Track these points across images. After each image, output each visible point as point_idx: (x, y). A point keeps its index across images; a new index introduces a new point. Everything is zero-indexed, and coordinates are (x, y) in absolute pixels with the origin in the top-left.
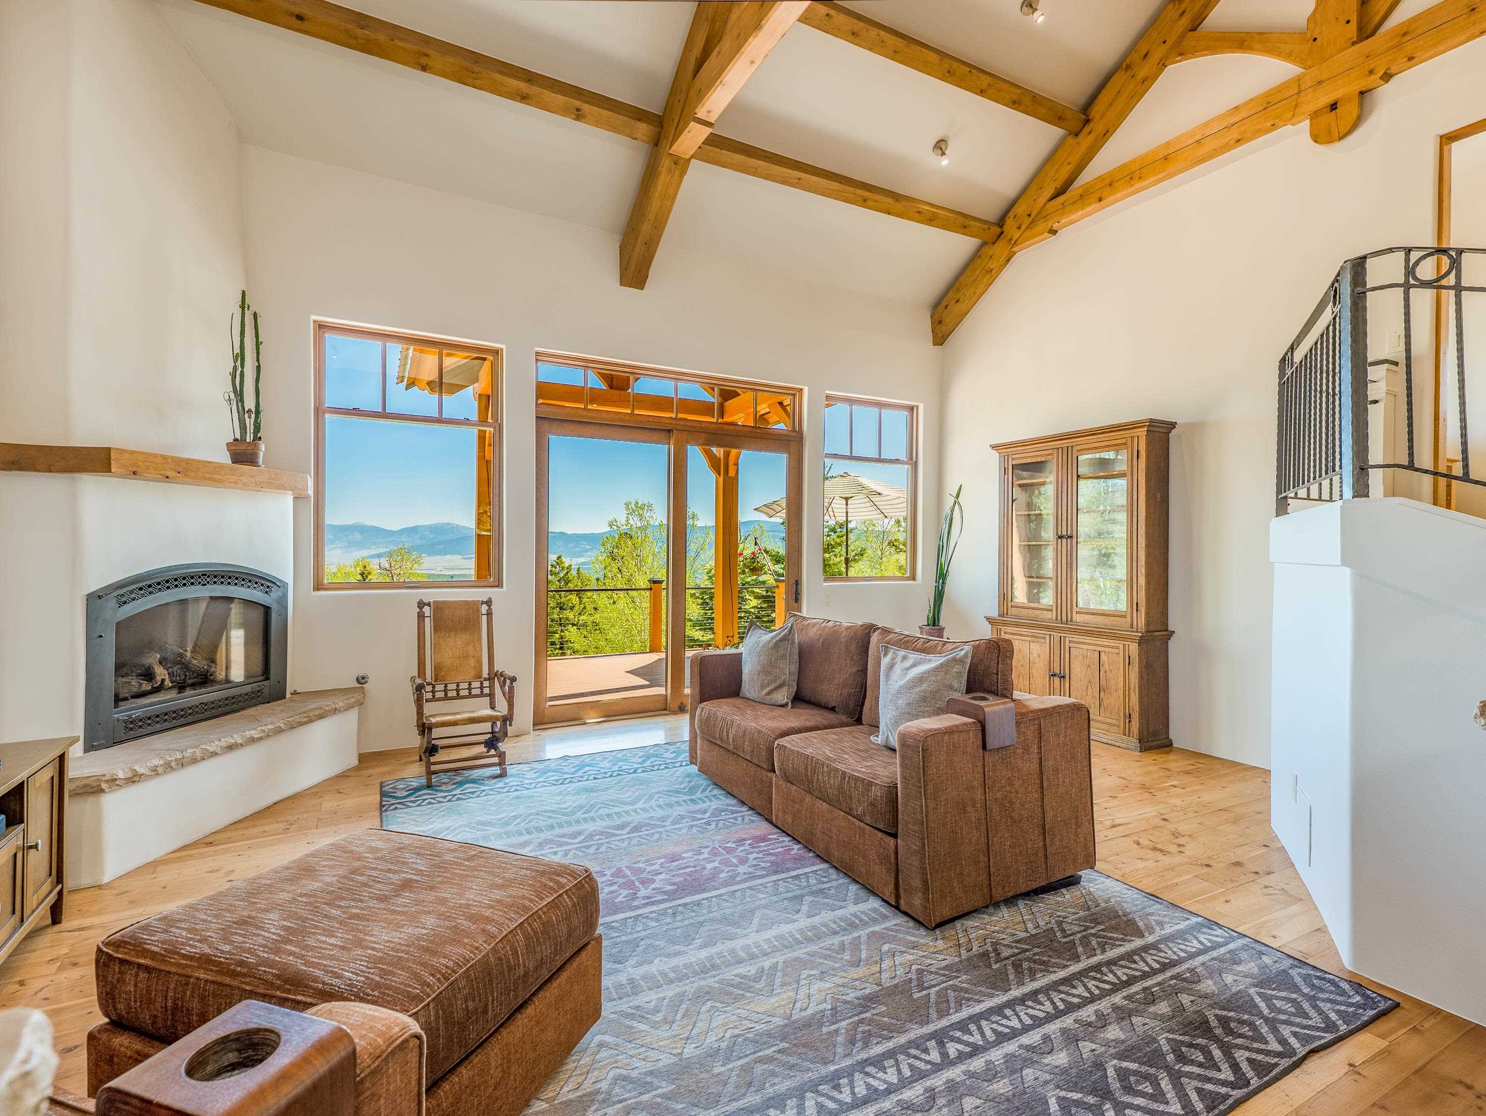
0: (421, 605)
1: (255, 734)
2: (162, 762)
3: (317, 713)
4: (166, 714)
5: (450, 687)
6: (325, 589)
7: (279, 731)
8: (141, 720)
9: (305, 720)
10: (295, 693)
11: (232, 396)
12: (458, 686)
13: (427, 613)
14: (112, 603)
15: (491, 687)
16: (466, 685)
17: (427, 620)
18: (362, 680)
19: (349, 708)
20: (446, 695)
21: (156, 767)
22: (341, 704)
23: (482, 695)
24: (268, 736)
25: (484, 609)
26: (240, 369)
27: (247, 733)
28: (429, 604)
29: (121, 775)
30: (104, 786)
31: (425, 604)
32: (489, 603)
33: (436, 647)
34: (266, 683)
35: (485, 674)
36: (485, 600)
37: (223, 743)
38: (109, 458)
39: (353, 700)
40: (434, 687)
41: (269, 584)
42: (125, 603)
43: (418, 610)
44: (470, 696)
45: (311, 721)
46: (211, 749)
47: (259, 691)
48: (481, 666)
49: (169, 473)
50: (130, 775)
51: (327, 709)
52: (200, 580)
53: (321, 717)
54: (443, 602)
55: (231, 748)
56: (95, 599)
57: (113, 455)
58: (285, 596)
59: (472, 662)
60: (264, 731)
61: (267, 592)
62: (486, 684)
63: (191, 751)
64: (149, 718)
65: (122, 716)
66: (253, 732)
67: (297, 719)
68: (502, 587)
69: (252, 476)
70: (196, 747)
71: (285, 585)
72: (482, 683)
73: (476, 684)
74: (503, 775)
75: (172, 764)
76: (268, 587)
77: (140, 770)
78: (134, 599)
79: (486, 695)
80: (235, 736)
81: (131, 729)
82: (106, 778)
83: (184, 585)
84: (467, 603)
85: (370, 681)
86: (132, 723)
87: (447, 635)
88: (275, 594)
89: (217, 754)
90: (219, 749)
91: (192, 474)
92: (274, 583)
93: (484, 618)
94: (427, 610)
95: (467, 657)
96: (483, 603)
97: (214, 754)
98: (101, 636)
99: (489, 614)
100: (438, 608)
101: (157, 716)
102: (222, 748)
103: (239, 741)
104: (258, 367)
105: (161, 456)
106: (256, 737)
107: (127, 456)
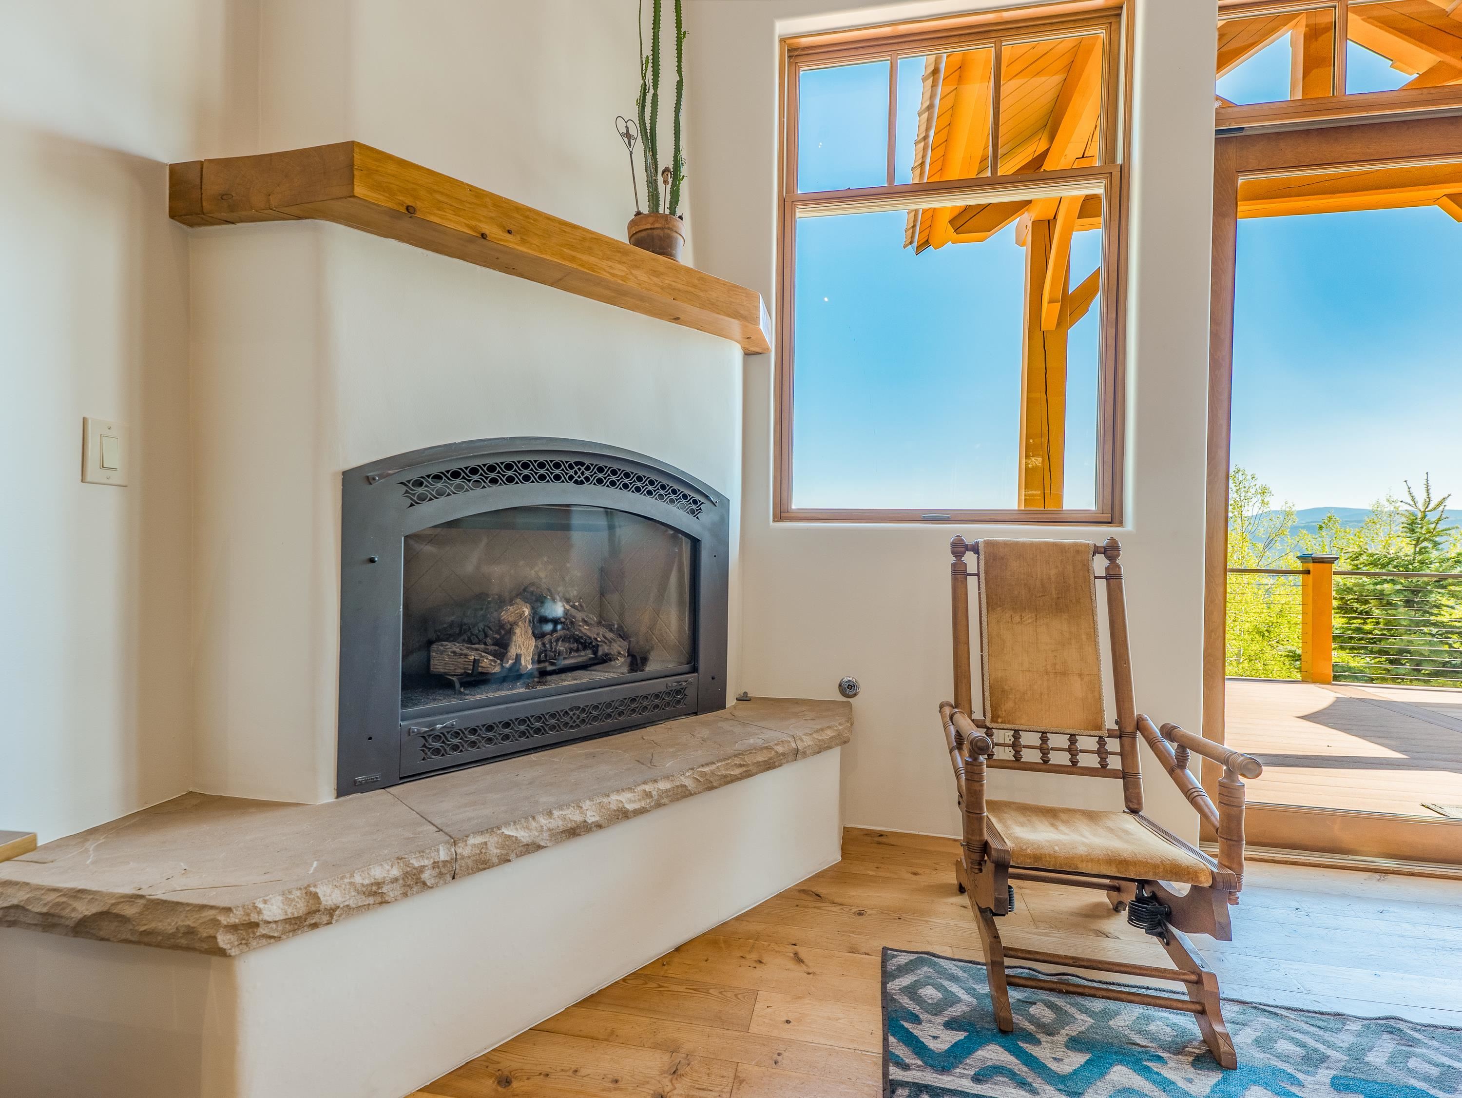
0: (959, 548)
1: (628, 800)
2: (395, 872)
3: (760, 758)
4: (507, 725)
5: (1027, 738)
6: (793, 519)
7: (682, 794)
8: (456, 735)
9: (737, 772)
10: (744, 698)
11: (634, 131)
12: (1044, 739)
13: (972, 568)
14: (397, 497)
15: (1127, 754)
16: (1062, 741)
17: (972, 582)
18: (848, 689)
19: (822, 748)
20: (1018, 756)
21: (379, 884)
22: (808, 741)
23: (1103, 771)
24: (659, 805)
25: (1100, 564)
26: (652, 91)
27: (614, 797)
28: (975, 549)
30: (224, 940)
31: (967, 548)
32: (1111, 551)
33: (989, 641)
34: (691, 677)
35: (1110, 720)
36: (1102, 544)
37: (556, 822)
38: (351, 166)
39: (830, 733)
40: (989, 734)
41: (697, 497)
42: (422, 498)
43: (953, 559)
44: (1073, 768)
45: (748, 775)
46: (526, 834)
47: (679, 692)
48: (1099, 699)
49: (486, 228)
50: (300, 908)
51: (780, 749)
52: (571, 472)
53: (769, 766)
54: (1006, 544)
55: (573, 832)
56: (358, 482)
57: (357, 157)
58: (723, 523)
59: (1077, 687)
60: (649, 795)
61: (693, 512)
62: (1113, 745)
63: (478, 840)
64: (474, 731)
65: (418, 726)
67: (720, 768)
68: (1121, 523)
69: (655, 273)
70: (491, 830)
71: (723, 503)
72: (1101, 741)
73: (1087, 742)
75: (426, 876)
76: (695, 502)
77: (329, 895)
78: (440, 493)
79: (1113, 774)
80: (587, 805)
81: (437, 751)
82: (233, 919)
83: (541, 477)
84: (1060, 549)
85: (861, 691)
86: (437, 738)
87: (1017, 618)
88: (708, 516)
89: (539, 847)
90: (546, 835)
91: (536, 241)
92: (707, 497)
93: (1101, 589)
94: (970, 559)
95: (1065, 674)
96: (1096, 550)
97: (533, 847)
98: (372, 561)
99: (1113, 577)
100: (996, 559)
101: (490, 728)
102: (549, 832)
103: (592, 817)
104: (680, 85)
105: (472, 189)
106: (630, 807)
107: (391, 168)
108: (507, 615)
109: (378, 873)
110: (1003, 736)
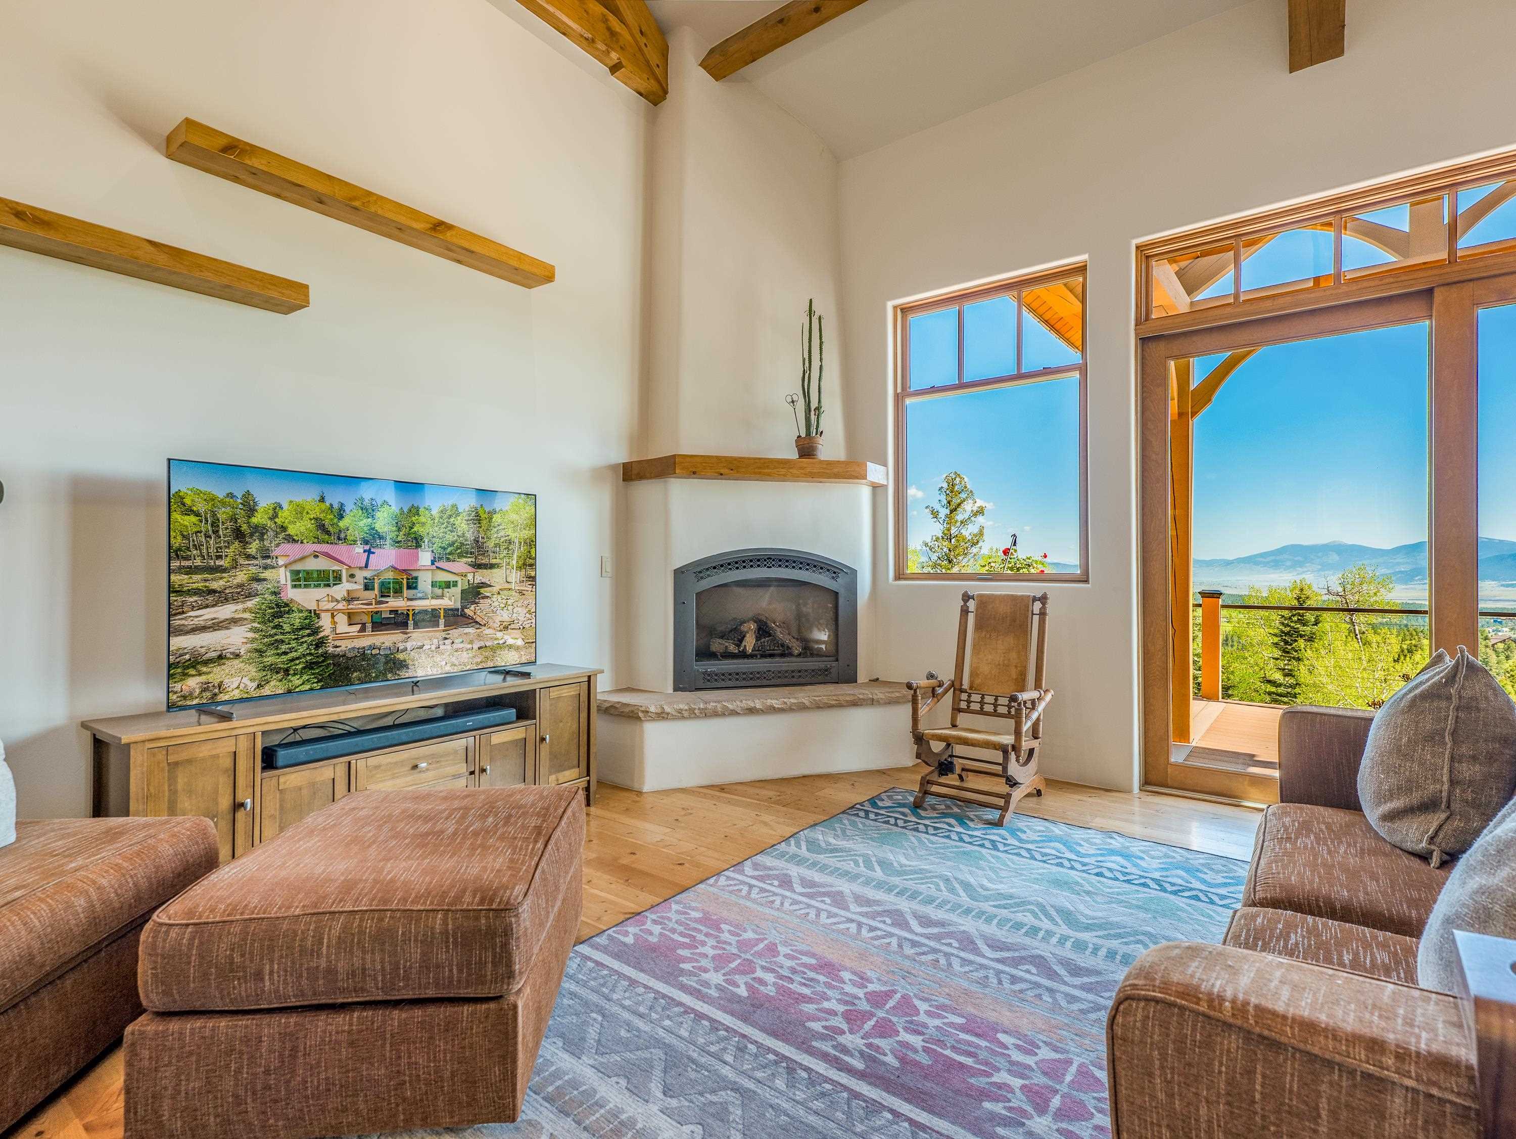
0: (966, 597)
1: (776, 703)
2: (686, 708)
3: (848, 698)
5: (988, 699)
6: (905, 579)
8: (716, 675)
9: (834, 702)
10: (868, 679)
11: (799, 396)
12: (996, 700)
13: (971, 608)
14: (694, 578)
17: (971, 618)
20: (982, 708)
22: (881, 696)
24: (791, 709)
25: (1037, 606)
26: (808, 371)
27: (769, 701)
28: (973, 598)
29: (652, 709)
30: (641, 715)
31: (970, 598)
32: (1043, 599)
33: (975, 648)
34: (834, 664)
36: (1039, 595)
37: (745, 705)
38: (675, 463)
40: (969, 696)
41: (836, 570)
42: (702, 578)
43: (962, 603)
46: (731, 707)
47: (826, 670)
48: (1025, 680)
49: (722, 471)
50: (659, 711)
51: (861, 697)
52: (766, 563)
54: (989, 597)
55: (751, 711)
56: (679, 573)
57: (677, 460)
58: (853, 583)
59: (1015, 673)
60: (785, 703)
61: (833, 578)
64: (723, 675)
65: (702, 669)
66: (774, 702)
67: (824, 699)
68: (1087, 582)
69: (801, 469)
70: (719, 702)
71: (854, 573)
74: (999, 824)
75: (696, 711)
76: (835, 573)
77: (668, 709)
78: (709, 576)
80: (757, 701)
81: (709, 681)
82: (642, 709)
83: (752, 566)
84: (1014, 598)
86: (709, 675)
87: (989, 636)
88: (845, 581)
89: (737, 714)
91: (743, 470)
92: (844, 571)
93: (1036, 618)
94: (971, 604)
95: (1009, 666)
96: (1035, 599)
97: (734, 713)
98: (685, 603)
99: (1043, 614)
100: (984, 602)
102: (742, 709)
103: (759, 706)
104: (821, 367)
105: (717, 457)
106: (776, 706)
107: (688, 459)
108: (744, 628)
109: (681, 706)
110: (976, 698)
